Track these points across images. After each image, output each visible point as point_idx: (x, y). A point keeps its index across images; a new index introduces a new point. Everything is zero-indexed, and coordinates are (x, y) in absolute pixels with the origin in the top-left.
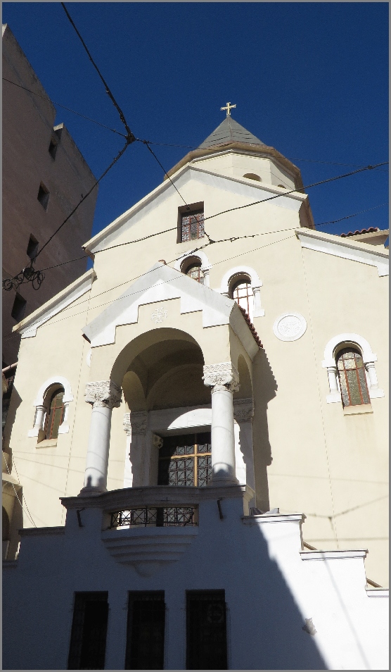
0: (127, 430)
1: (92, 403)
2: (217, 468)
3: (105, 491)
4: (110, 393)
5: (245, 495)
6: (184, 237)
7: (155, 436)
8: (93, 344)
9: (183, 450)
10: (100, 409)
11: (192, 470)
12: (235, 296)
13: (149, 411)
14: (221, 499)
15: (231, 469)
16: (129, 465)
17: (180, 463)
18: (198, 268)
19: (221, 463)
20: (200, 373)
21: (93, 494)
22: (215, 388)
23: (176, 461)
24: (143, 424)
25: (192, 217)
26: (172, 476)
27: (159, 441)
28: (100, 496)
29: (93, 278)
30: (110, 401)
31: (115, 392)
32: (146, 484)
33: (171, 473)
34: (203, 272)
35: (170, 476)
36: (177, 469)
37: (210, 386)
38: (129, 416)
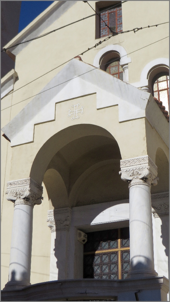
0: (51, 227)
1: (14, 201)
2: (135, 261)
3: (28, 285)
4: (30, 191)
5: (162, 287)
6: (103, 32)
7: (79, 231)
8: (13, 143)
9: (107, 246)
10: (22, 208)
11: (116, 263)
12: (155, 89)
13: (72, 207)
14: (139, 291)
15: (150, 262)
16: (54, 260)
17: (104, 257)
18: (117, 62)
19: (140, 256)
20: (118, 168)
21: (18, 288)
22: (132, 182)
23: (101, 255)
24: (66, 220)
25: (110, 11)
26: (97, 270)
27: (83, 236)
28: (24, 290)
29: (14, 78)
30: (31, 199)
31: (36, 190)
32: (72, 277)
33: (96, 268)
34: (122, 66)
35: (95, 270)
36: (102, 264)
37: (128, 180)
38: (53, 213)
